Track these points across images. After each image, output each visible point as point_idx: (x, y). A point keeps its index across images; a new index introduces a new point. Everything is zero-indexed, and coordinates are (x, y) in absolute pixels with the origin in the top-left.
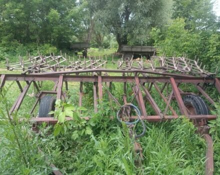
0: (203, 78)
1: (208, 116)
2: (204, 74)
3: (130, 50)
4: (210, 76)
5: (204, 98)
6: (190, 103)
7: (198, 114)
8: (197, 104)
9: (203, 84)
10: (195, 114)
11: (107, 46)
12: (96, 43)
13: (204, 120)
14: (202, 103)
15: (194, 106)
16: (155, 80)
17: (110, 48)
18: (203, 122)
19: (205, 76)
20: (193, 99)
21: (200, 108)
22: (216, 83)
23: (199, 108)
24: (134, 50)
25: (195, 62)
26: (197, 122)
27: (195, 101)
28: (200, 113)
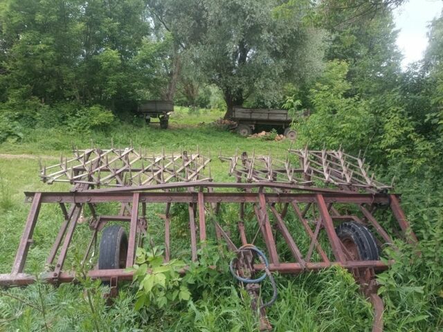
0: (370, 196)
2: (371, 187)
3: (248, 116)
4: (382, 192)
6: (350, 236)
8: (360, 240)
9: (371, 205)
10: (358, 260)
11: (204, 104)
12: (185, 99)
13: (371, 270)
14: (369, 237)
15: (355, 243)
17: (210, 107)
18: (369, 272)
19: (374, 192)
20: (354, 230)
21: (366, 248)
22: (392, 204)
23: (363, 246)
24: (255, 116)
25: (359, 161)
26: (359, 273)
27: (357, 234)
28: (364, 257)
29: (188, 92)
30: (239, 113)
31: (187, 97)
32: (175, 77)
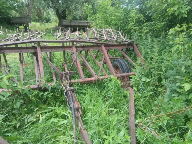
0: (125, 45)
1: (130, 73)
2: (126, 41)
3: (69, 24)
4: (130, 43)
5: (127, 61)
6: (117, 65)
7: (123, 73)
8: (122, 65)
9: (125, 50)
10: (121, 73)
11: (48, 21)
12: (37, 18)
13: (127, 77)
14: (125, 64)
15: (120, 67)
16: (90, 48)
17: (51, 22)
18: (126, 78)
19: (127, 43)
20: (118, 61)
21: (124, 68)
22: (135, 48)
23: (123, 68)
24: (73, 24)
25: (120, 32)
26: (122, 78)
27: (120, 63)
28: (124, 72)
29: (38, 14)
30: (65, 22)
31: (39, 17)
32: (30, 6)
